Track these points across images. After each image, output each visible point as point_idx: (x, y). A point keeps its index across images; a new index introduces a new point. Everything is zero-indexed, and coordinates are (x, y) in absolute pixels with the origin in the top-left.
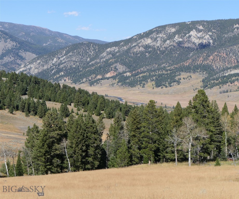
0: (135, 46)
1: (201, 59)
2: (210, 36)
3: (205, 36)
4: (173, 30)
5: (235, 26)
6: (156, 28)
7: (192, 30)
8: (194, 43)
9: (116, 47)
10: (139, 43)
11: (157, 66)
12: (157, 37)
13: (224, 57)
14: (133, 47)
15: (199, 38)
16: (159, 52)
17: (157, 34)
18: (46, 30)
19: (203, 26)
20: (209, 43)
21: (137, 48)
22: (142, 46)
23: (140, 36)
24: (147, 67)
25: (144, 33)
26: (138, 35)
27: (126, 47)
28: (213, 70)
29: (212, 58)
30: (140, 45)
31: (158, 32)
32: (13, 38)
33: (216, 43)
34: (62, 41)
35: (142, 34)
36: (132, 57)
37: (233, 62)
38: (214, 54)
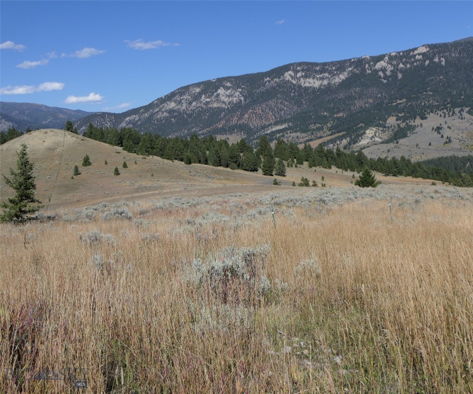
0: (158, 112)
1: (235, 118)
2: (240, 92)
3: (234, 93)
4: (198, 90)
5: (265, 80)
6: (178, 89)
7: (219, 88)
8: (224, 102)
9: (135, 115)
10: (162, 108)
11: (186, 131)
12: (181, 100)
13: (260, 114)
14: (156, 113)
15: (229, 96)
16: (186, 116)
17: (181, 96)
18: (42, 106)
19: (231, 82)
20: (241, 101)
21: (160, 114)
22: (166, 111)
23: (161, 100)
24: (176, 134)
25: (165, 96)
26: (158, 99)
27: (148, 114)
28: (251, 129)
29: (248, 117)
30: (163, 110)
31: (181, 94)
32: (8, 118)
33: (248, 101)
34: (63, 116)
35: (163, 97)
36: (156, 125)
37: (271, 118)
38: (249, 112)
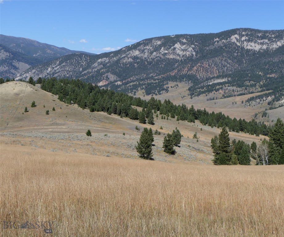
0: (124, 57)
1: (186, 69)
2: (193, 48)
3: (188, 48)
4: (159, 43)
5: (215, 40)
6: (143, 40)
7: (176, 43)
8: (178, 55)
9: (106, 58)
10: (128, 54)
11: (145, 75)
12: (144, 49)
13: (207, 68)
14: (123, 58)
15: (183, 50)
16: (146, 63)
17: (144, 46)
18: (34, 41)
19: (187, 39)
20: (193, 55)
21: (126, 59)
22: (131, 57)
23: (128, 48)
24: (137, 77)
25: (132, 45)
26: (126, 47)
27: (116, 58)
28: (198, 80)
29: (196, 69)
30: (129, 56)
31: (145, 45)
32: (6, 50)
33: (199, 56)
34: (50, 52)
35: (130, 46)
36: (122, 68)
37: (215, 72)
38: (198, 65)
